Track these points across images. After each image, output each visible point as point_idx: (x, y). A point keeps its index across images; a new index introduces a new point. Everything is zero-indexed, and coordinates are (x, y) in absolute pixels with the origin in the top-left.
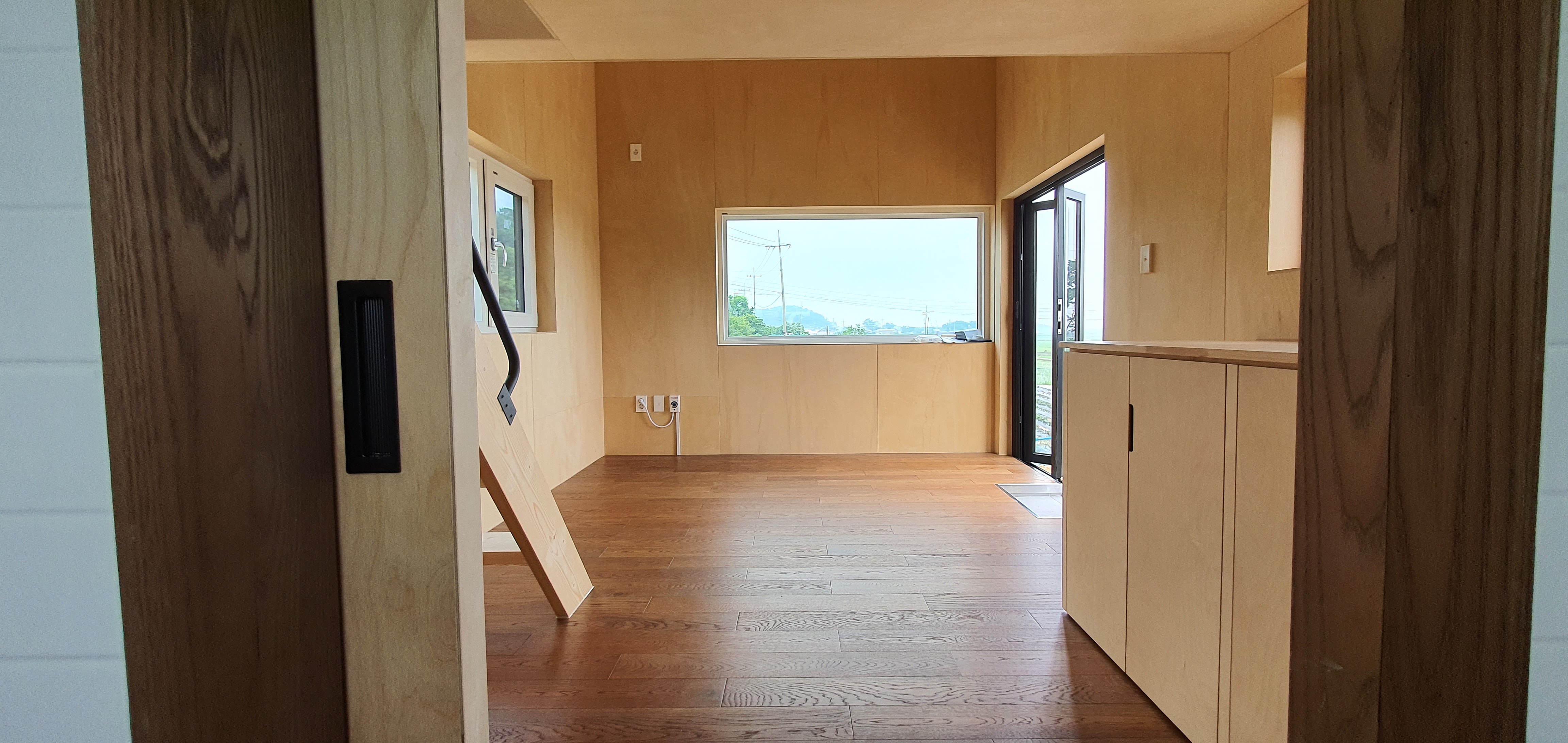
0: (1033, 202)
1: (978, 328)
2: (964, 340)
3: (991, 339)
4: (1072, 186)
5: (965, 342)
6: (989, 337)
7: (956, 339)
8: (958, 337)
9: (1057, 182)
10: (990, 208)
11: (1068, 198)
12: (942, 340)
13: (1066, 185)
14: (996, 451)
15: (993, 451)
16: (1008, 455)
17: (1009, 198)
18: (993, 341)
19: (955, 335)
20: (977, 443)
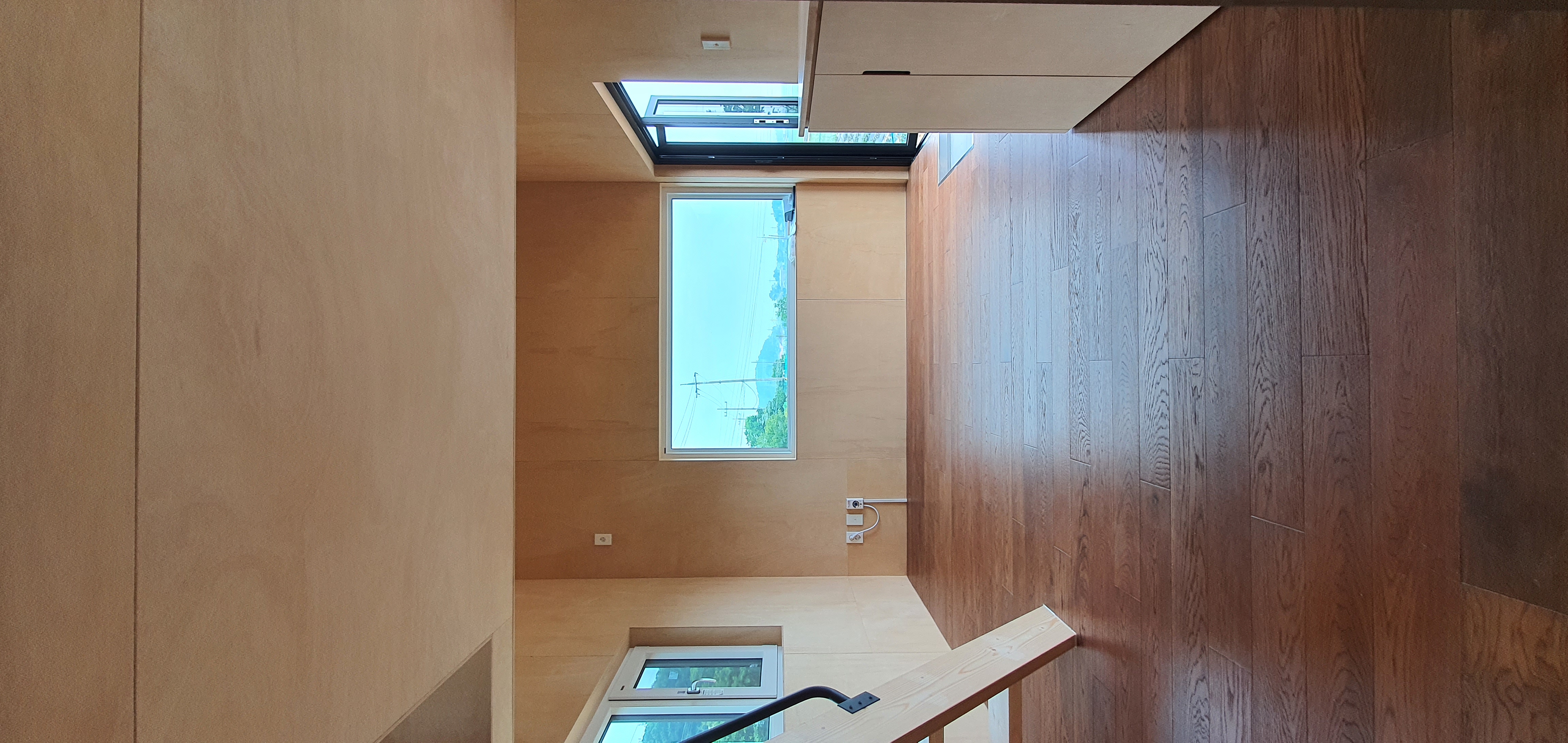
0: (657, 146)
1: (782, 199)
2: (793, 213)
3: (792, 187)
4: (642, 109)
5: (795, 212)
6: (791, 188)
7: (792, 221)
8: (790, 219)
9: (638, 124)
10: (663, 187)
11: (654, 114)
12: (794, 235)
13: (642, 116)
14: (905, 181)
15: (905, 185)
16: (909, 170)
17: (653, 169)
18: (794, 185)
19: (788, 221)
20: (896, 201)
